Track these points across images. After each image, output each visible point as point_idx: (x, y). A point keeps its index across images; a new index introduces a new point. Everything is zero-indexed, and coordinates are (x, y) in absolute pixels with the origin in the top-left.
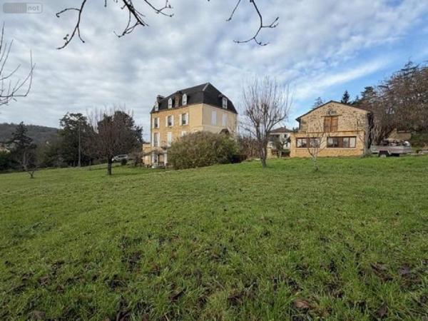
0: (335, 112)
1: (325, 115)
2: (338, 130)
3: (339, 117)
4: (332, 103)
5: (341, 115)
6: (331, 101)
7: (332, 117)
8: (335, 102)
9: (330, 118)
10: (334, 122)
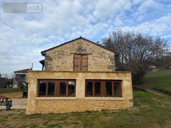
0: (85, 50)
1: (74, 52)
2: (89, 70)
3: (89, 56)
4: (82, 41)
5: (91, 54)
6: (81, 38)
7: (82, 55)
8: (85, 39)
9: (79, 56)
10: (84, 61)
